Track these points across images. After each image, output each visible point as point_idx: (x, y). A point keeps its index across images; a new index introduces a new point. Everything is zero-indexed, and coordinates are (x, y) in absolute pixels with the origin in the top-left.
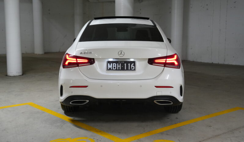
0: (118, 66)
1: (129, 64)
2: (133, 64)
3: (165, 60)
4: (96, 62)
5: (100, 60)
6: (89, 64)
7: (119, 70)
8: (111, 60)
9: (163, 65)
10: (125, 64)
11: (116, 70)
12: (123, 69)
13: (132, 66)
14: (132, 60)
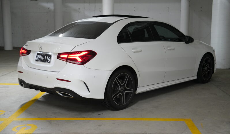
0: (42, 58)
1: (48, 57)
2: (50, 57)
3: (67, 55)
4: (31, 53)
5: (34, 52)
6: (26, 54)
7: (41, 61)
8: (39, 53)
9: (66, 60)
10: (46, 57)
11: (40, 61)
12: (43, 61)
13: (49, 59)
14: (50, 54)
